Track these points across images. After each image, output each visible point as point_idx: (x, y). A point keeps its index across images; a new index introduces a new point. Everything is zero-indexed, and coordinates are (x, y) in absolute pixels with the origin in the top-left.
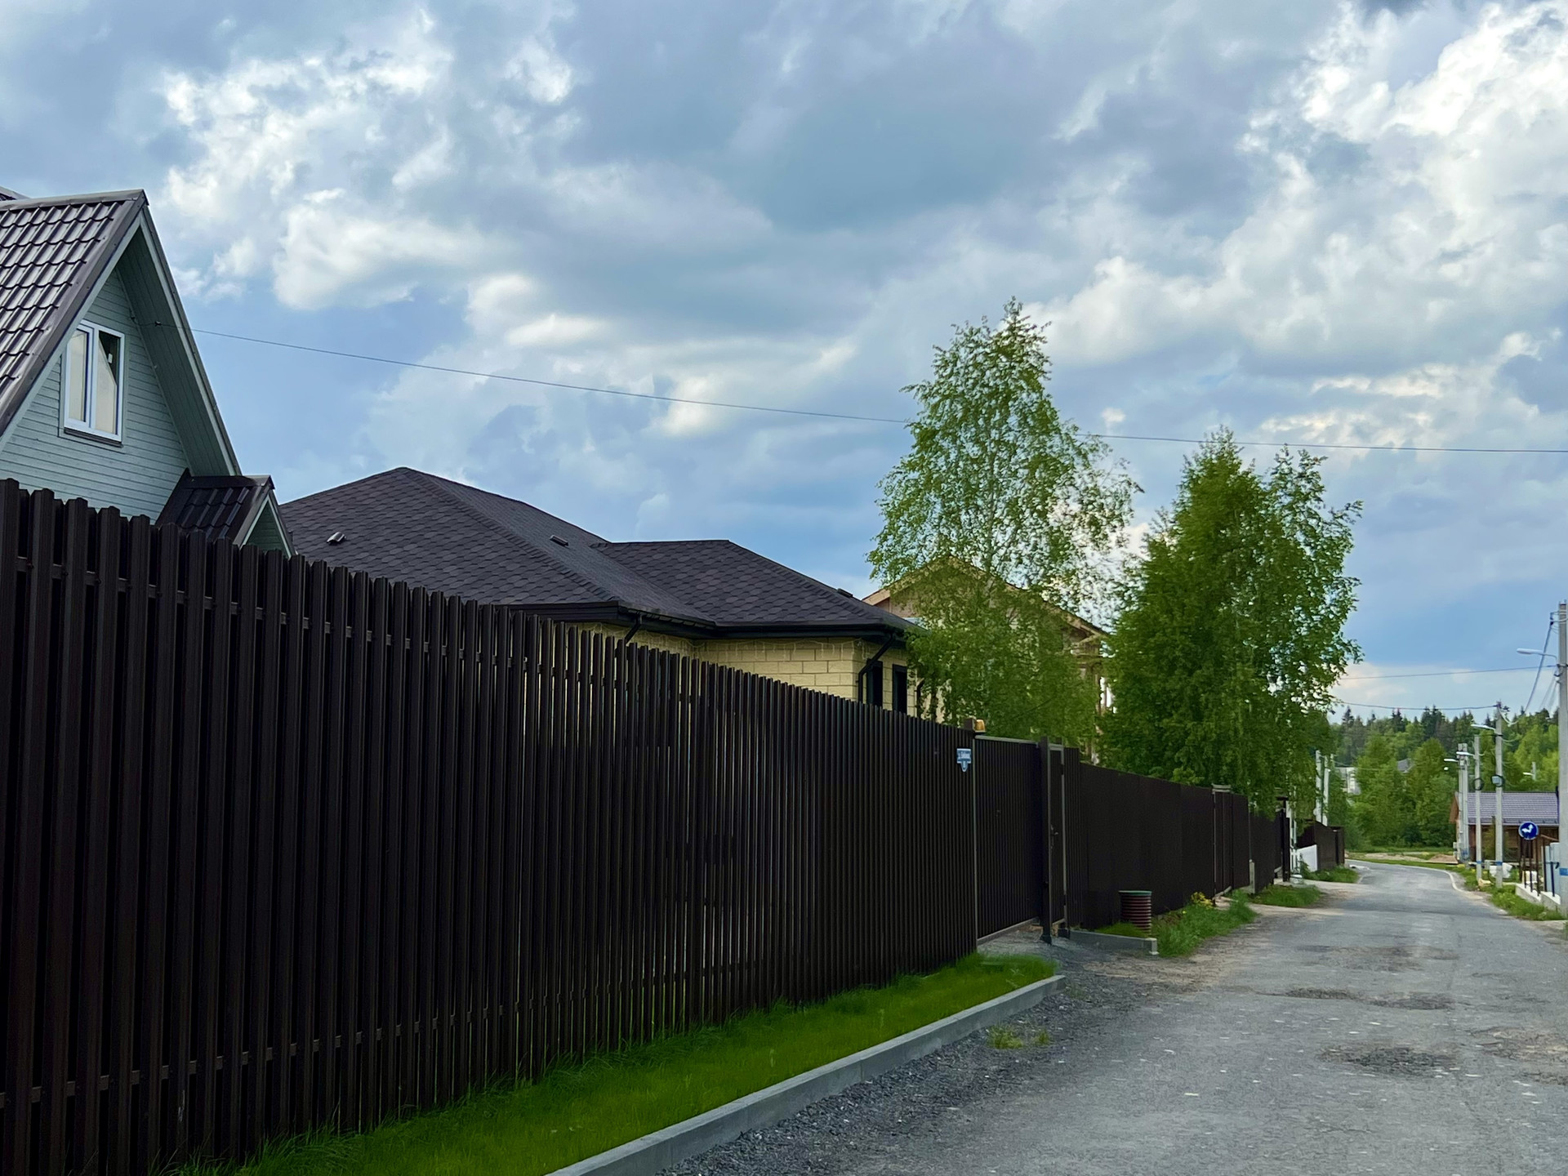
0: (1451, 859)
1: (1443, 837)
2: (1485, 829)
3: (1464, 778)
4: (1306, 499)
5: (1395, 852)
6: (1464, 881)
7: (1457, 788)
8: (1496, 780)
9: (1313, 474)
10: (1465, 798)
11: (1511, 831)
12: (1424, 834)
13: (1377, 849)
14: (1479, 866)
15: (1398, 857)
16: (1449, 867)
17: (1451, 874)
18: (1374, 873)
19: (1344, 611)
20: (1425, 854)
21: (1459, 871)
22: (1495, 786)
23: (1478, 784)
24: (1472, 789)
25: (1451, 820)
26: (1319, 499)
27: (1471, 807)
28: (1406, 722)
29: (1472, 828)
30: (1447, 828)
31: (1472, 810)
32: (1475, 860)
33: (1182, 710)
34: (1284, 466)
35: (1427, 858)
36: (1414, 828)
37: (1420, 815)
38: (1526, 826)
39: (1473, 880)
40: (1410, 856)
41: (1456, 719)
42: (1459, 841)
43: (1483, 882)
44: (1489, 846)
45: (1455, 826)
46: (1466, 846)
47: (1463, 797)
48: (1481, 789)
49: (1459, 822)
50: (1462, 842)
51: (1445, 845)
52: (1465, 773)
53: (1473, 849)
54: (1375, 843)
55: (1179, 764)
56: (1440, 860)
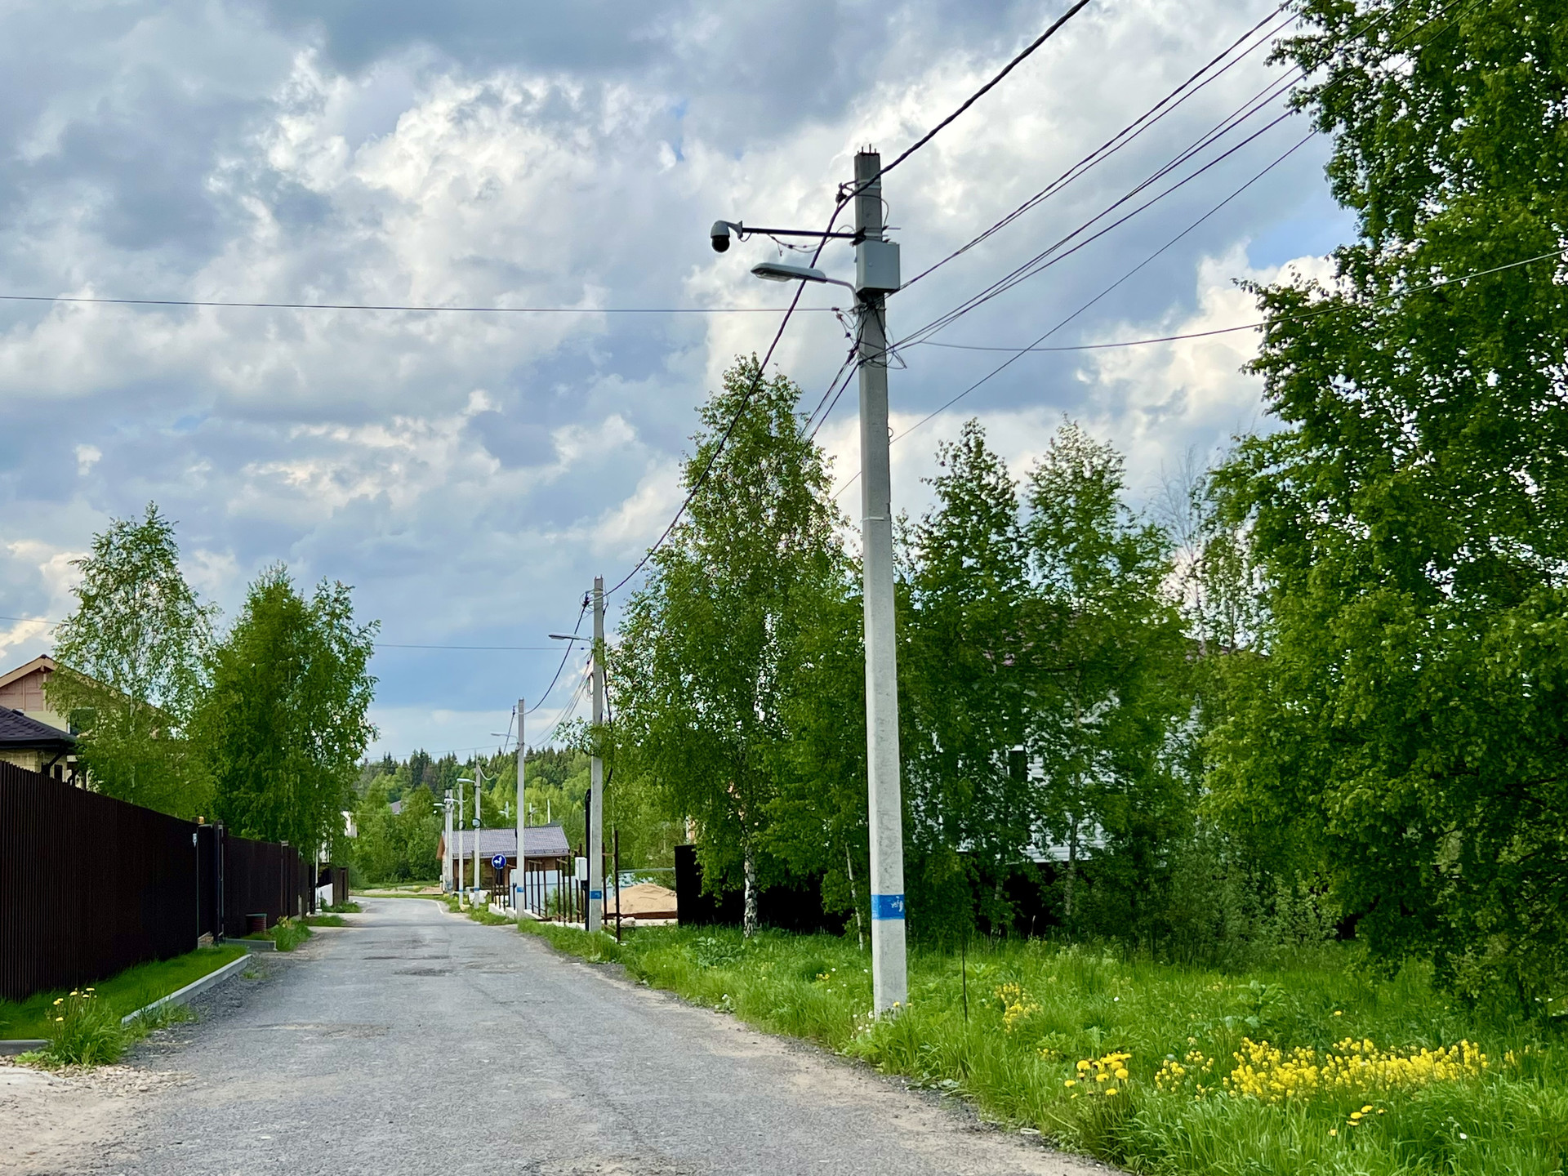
0: (438, 890)
1: (431, 871)
2: (466, 862)
3: (449, 820)
4: (339, 617)
5: (390, 888)
6: (448, 907)
7: (444, 828)
8: (475, 823)
9: (345, 599)
10: (451, 837)
11: (486, 862)
12: (414, 870)
13: (373, 885)
14: (461, 894)
15: (393, 892)
16: (436, 897)
17: (438, 903)
18: (374, 906)
19: (366, 701)
20: (415, 887)
21: (444, 900)
22: (474, 827)
23: (461, 826)
24: (456, 828)
25: (438, 856)
26: (348, 618)
27: (456, 844)
28: (396, 766)
29: (456, 862)
30: (433, 863)
31: (456, 847)
32: (457, 890)
33: (247, 784)
34: (324, 592)
35: (416, 891)
36: (406, 865)
37: (411, 853)
38: (497, 858)
39: (456, 905)
40: (401, 890)
41: (441, 761)
42: (444, 874)
43: (463, 907)
44: (469, 877)
45: (441, 861)
46: (451, 878)
47: (448, 835)
48: (463, 828)
49: (445, 858)
50: (447, 874)
51: (432, 878)
52: (451, 815)
53: (456, 880)
54: (372, 881)
55: (245, 826)
56: (428, 892)
